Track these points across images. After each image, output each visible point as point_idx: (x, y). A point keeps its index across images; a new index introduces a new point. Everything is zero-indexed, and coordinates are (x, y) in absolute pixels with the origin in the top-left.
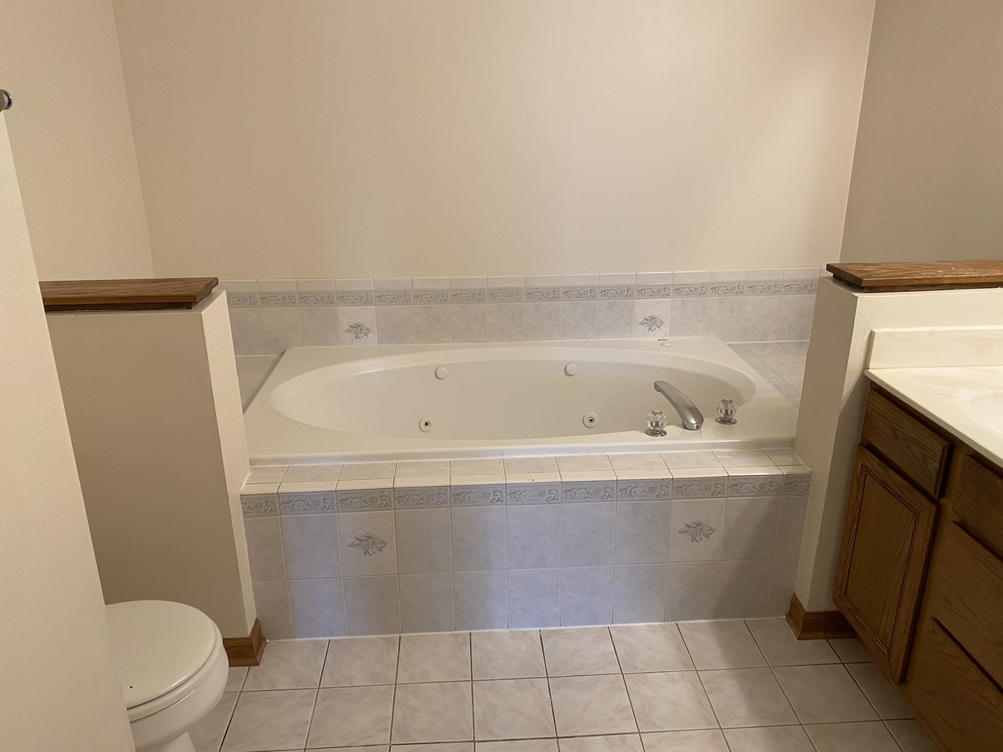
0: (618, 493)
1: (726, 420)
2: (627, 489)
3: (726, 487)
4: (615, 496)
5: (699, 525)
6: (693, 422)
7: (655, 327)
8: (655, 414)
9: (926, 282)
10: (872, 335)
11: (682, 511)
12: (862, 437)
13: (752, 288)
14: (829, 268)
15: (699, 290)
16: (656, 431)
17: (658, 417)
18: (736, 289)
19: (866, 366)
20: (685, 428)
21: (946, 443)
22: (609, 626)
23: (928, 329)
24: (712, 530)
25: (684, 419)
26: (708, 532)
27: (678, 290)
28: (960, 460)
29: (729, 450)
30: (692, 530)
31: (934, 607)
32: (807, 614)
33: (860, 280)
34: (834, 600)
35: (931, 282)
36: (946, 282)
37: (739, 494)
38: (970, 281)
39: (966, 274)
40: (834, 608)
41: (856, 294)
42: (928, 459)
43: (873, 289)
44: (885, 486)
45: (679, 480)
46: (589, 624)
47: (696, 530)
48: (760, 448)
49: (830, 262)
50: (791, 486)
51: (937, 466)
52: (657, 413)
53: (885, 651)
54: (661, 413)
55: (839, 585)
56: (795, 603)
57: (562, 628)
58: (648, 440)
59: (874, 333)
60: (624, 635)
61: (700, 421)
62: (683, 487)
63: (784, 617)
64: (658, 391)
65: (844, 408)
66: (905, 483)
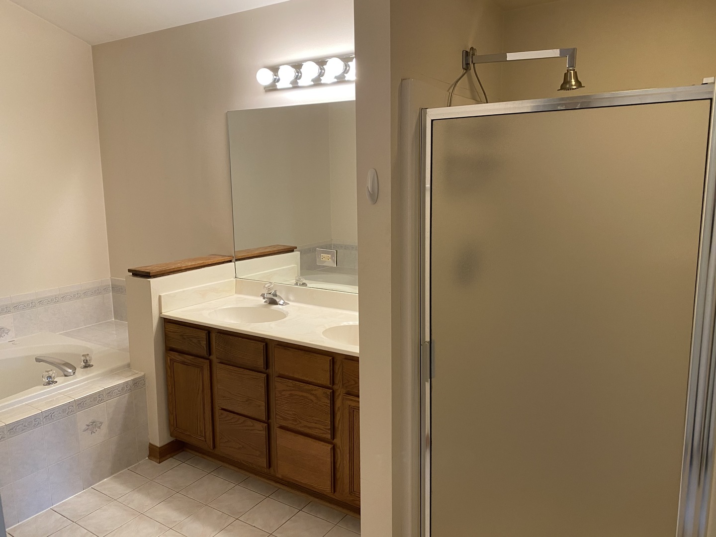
0: (44, 420)
1: (87, 365)
2: (48, 416)
3: (104, 396)
4: (42, 423)
5: (94, 422)
6: (70, 371)
7: (5, 334)
8: (48, 372)
9: (175, 270)
10: (160, 297)
11: (83, 418)
12: (166, 346)
13: (64, 298)
14: (130, 271)
15: (31, 305)
16: (51, 382)
17: (51, 373)
18: (55, 299)
19: (160, 313)
20: (66, 376)
21: (206, 332)
22: (51, 507)
23: (182, 290)
24: (101, 423)
25: (64, 371)
26: (99, 425)
27: (16, 307)
28: (213, 336)
29: (97, 379)
30: (90, 427)
31: (219, 403)
32: (160, 448)
33: (149, 273)
34: (171, 436)
35: (178, 269)
36: (183, 268)
37: (112, 397)
38: (192, 267)
39: (189, 264)
40: (172, 439)
41: (149, 280)
42: (201, 342)
43: (155, 276)
44: (183, 363)
45: (78, 400)
46: (37, 513)
47: (93, 426)
48: (114, 372)
49: (130, 268)
50: (137, 384)
51: (205, 343)
52: (49, 371)
53: (203, 439)
54: (51, 370)
55: (172, 424)
56: (152, 448)
57: (19, 523)
58: (48, 388)
59: (161, 296)
60: (64, 507)
61: (74, 369)
62: (81, 404)
63: (147, 458)
64: (40, 362)
65: (155, 334)
66: (193, 357)
